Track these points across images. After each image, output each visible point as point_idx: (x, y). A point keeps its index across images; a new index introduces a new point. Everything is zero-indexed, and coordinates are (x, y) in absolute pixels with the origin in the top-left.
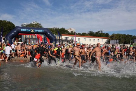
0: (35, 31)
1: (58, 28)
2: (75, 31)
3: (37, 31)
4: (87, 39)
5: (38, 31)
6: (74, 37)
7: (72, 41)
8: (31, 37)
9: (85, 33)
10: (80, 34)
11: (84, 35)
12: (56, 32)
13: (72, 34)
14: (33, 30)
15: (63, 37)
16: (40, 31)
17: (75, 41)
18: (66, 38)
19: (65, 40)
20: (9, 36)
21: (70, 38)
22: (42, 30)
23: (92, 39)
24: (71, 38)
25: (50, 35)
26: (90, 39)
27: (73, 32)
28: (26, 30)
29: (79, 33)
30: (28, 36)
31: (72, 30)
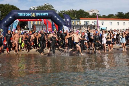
0: (37, 14)
1: (75, 10)
2: (99, 13)
3: (39, 15)
4: (115, 22)
5: (41, 15)
6: (96, 21)
7: (94, 26)
8: (40, 24)
9: (112, 15)
10: (106, 16)
11: (110, 17)
12: (72, 15)
13: (94, 17)
14: (34, 14)
15: (82, 22)
16: (44, 14)
17: (97, 26)
18: (86, 22)
19: (84, 25)
20: (3, 23)
21: (91, 22)
22: (46, 14)
23: (121, 22)
24: (93, 22)
25: (58, 19)
26: (118, 22)
27: (95, 14)
28: (25, 14)
29: (104, 16)
30: (36, 23)
31: (95, 12)
